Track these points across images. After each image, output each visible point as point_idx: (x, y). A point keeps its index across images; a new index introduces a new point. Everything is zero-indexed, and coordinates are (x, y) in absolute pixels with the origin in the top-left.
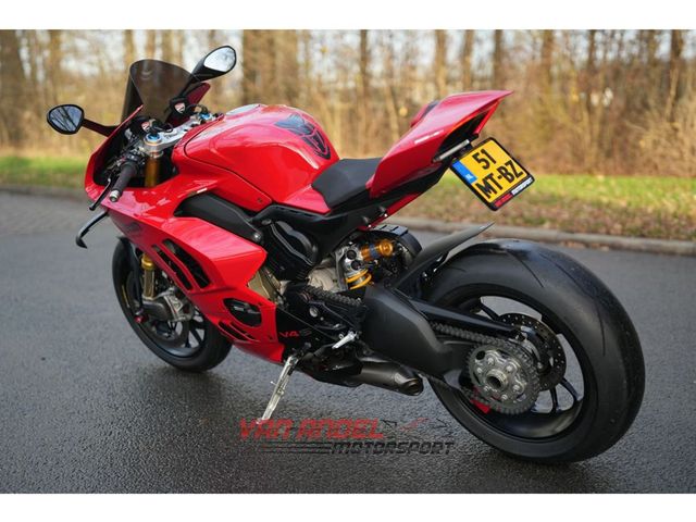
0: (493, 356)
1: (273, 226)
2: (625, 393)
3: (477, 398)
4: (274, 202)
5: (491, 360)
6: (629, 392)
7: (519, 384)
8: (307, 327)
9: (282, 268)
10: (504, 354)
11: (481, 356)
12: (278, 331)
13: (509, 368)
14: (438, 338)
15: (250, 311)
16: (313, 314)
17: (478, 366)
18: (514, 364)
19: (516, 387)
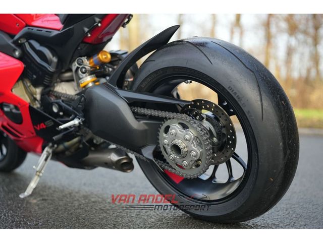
0: (175, 128)
1: (27, 44)
2: (281, 154)
3: (166, 168)
4: (27, 25)
5: (173, 131)
6: (285, 154)
7: (196, 151)
8: (50, 119)
9: (35, 77)
10: (185, 127)
11: (167, 130)
12: (34, 125)
13: (187, 137)
14: (136, 119)
15: (14, 111)
16: (55, 110)
17: (165, 139)
18: (191, 134)
19: (193, 153)
